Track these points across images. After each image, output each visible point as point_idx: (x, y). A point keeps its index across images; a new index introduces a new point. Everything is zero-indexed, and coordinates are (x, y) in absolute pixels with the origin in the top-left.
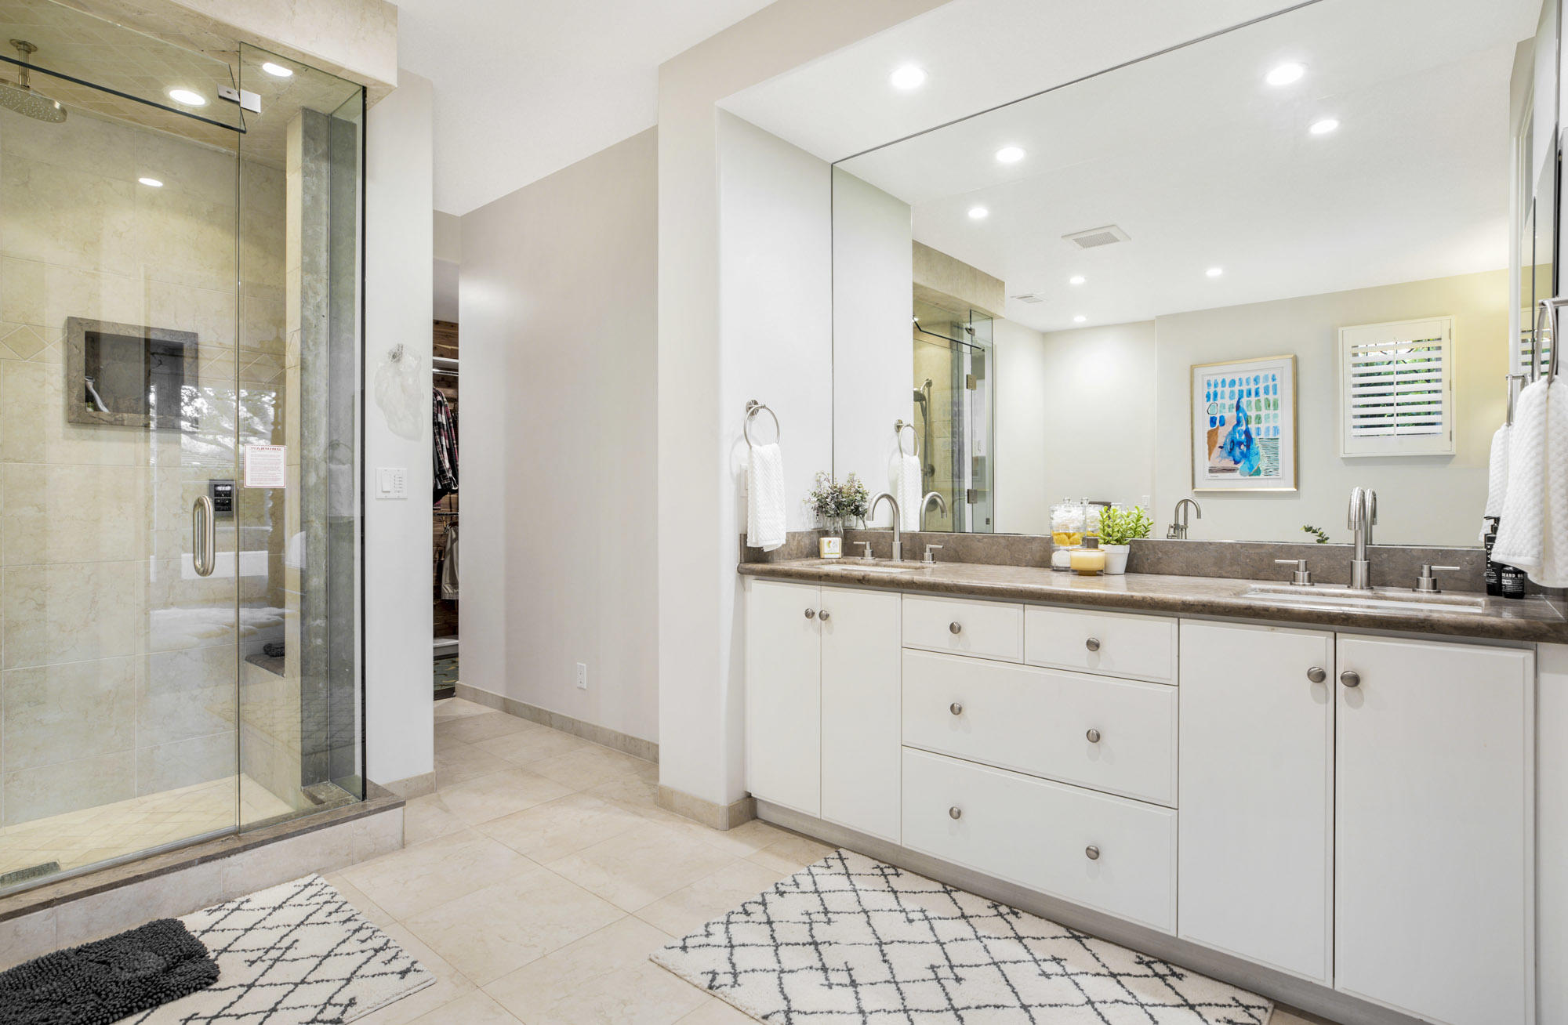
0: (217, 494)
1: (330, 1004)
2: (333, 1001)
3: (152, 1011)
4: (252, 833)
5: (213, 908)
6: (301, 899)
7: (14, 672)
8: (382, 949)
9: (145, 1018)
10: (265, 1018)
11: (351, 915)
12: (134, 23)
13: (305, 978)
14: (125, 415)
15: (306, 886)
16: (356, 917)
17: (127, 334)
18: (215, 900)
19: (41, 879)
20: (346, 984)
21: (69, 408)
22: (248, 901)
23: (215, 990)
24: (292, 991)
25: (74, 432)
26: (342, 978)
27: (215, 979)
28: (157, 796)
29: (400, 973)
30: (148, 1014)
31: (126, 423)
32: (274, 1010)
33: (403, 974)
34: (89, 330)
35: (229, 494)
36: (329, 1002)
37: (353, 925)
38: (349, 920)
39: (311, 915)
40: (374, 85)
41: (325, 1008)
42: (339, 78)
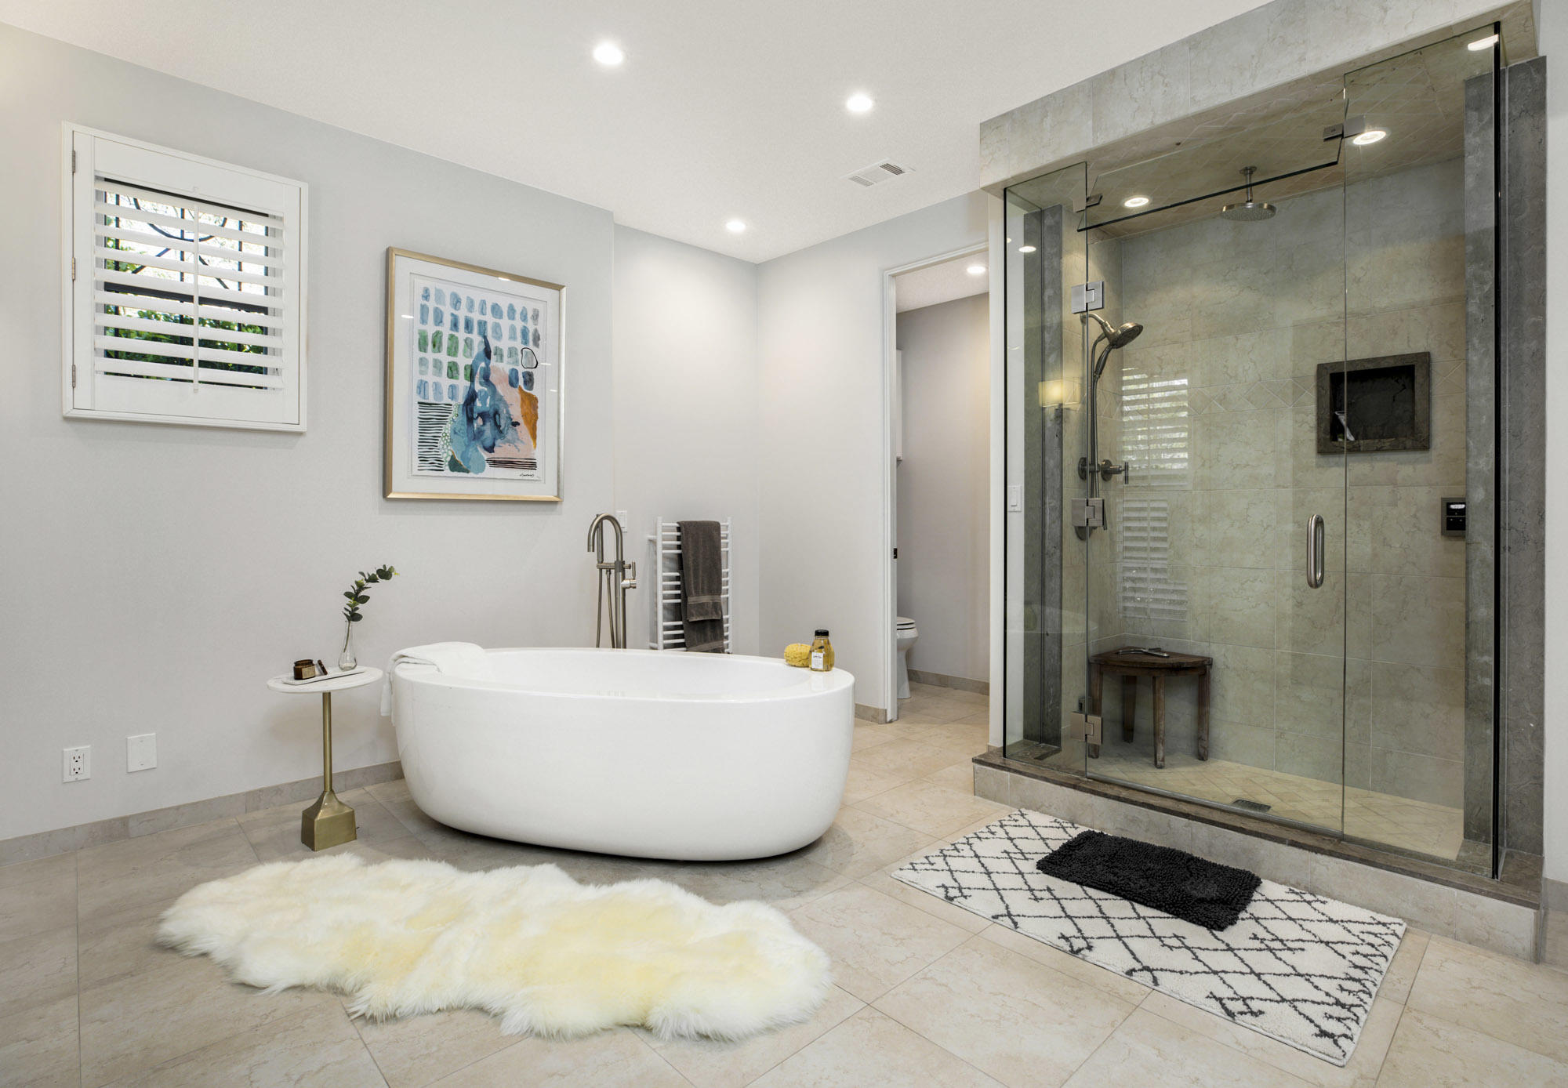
0: (1450, 511)
1: (1243, 1001)
2: (1248, 1001)
3: (1172, 918)
4: (1351, 846)
5: (1296, 890)
6: (1356, 928)
7: (1282, 653)
8: (1343, 1006)
9: (1164, 918)
10: (1205, 972)
11: (1369, 966)
12: (1273, 116)
13: (1263, 974)
14: (1362, 442)
15: (1379, 923)
16: (1370, 971)
17: (1363, 368)
18: (1303, 885)
19: (1253, 812)
20: (1278, 1002)
21: (1319, 441)
22: (1324, 902)
23: (1213, 935)
24: (1243, 973)
25: (1323, 460)
26: (1281, 994)
27: (1221, 929)
28: (1384, 796)
29: (1321, 1031)
30: (1168, 918)
31: (1362, 448)
32: (1216, 973)
33: (1323, 1034)
34: (1332, 372)
35: (1462, 512)
36: (1244, 1000)
37: (1358, 974)
38: (1362, 968)
39: (1342, 943)
40: (1503, 13)
41: (1238, 999)
42: (1459, 36)
